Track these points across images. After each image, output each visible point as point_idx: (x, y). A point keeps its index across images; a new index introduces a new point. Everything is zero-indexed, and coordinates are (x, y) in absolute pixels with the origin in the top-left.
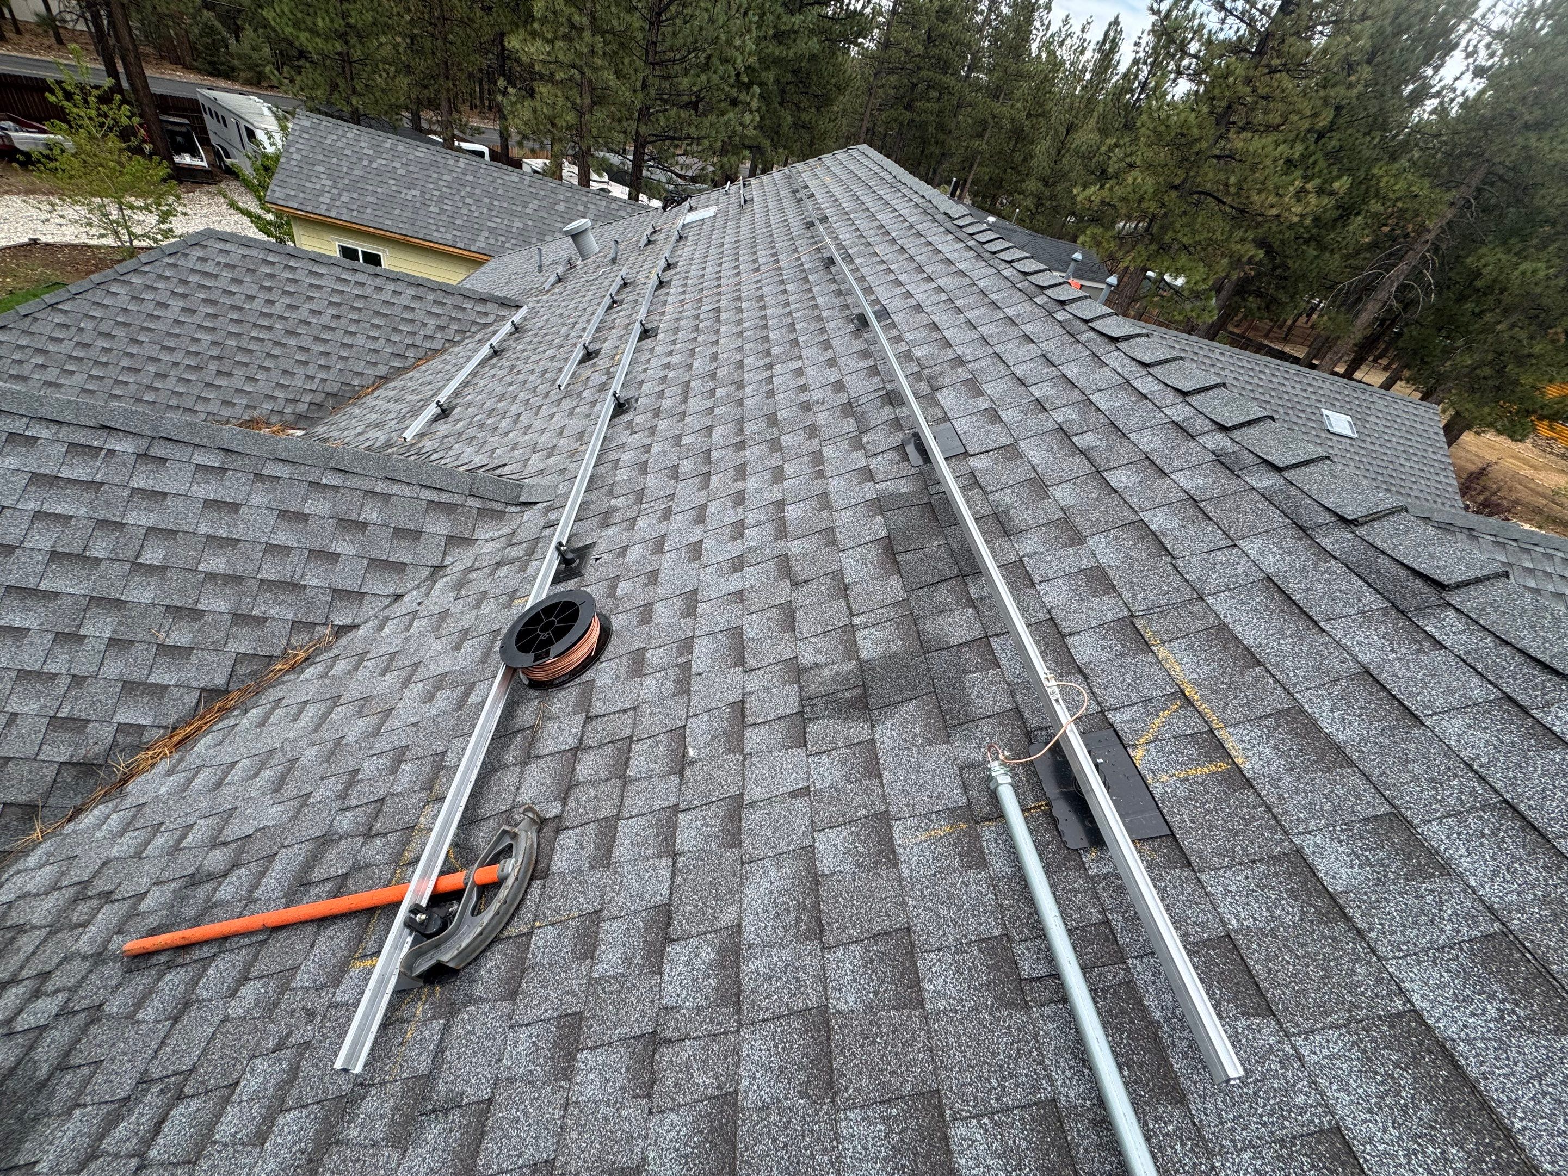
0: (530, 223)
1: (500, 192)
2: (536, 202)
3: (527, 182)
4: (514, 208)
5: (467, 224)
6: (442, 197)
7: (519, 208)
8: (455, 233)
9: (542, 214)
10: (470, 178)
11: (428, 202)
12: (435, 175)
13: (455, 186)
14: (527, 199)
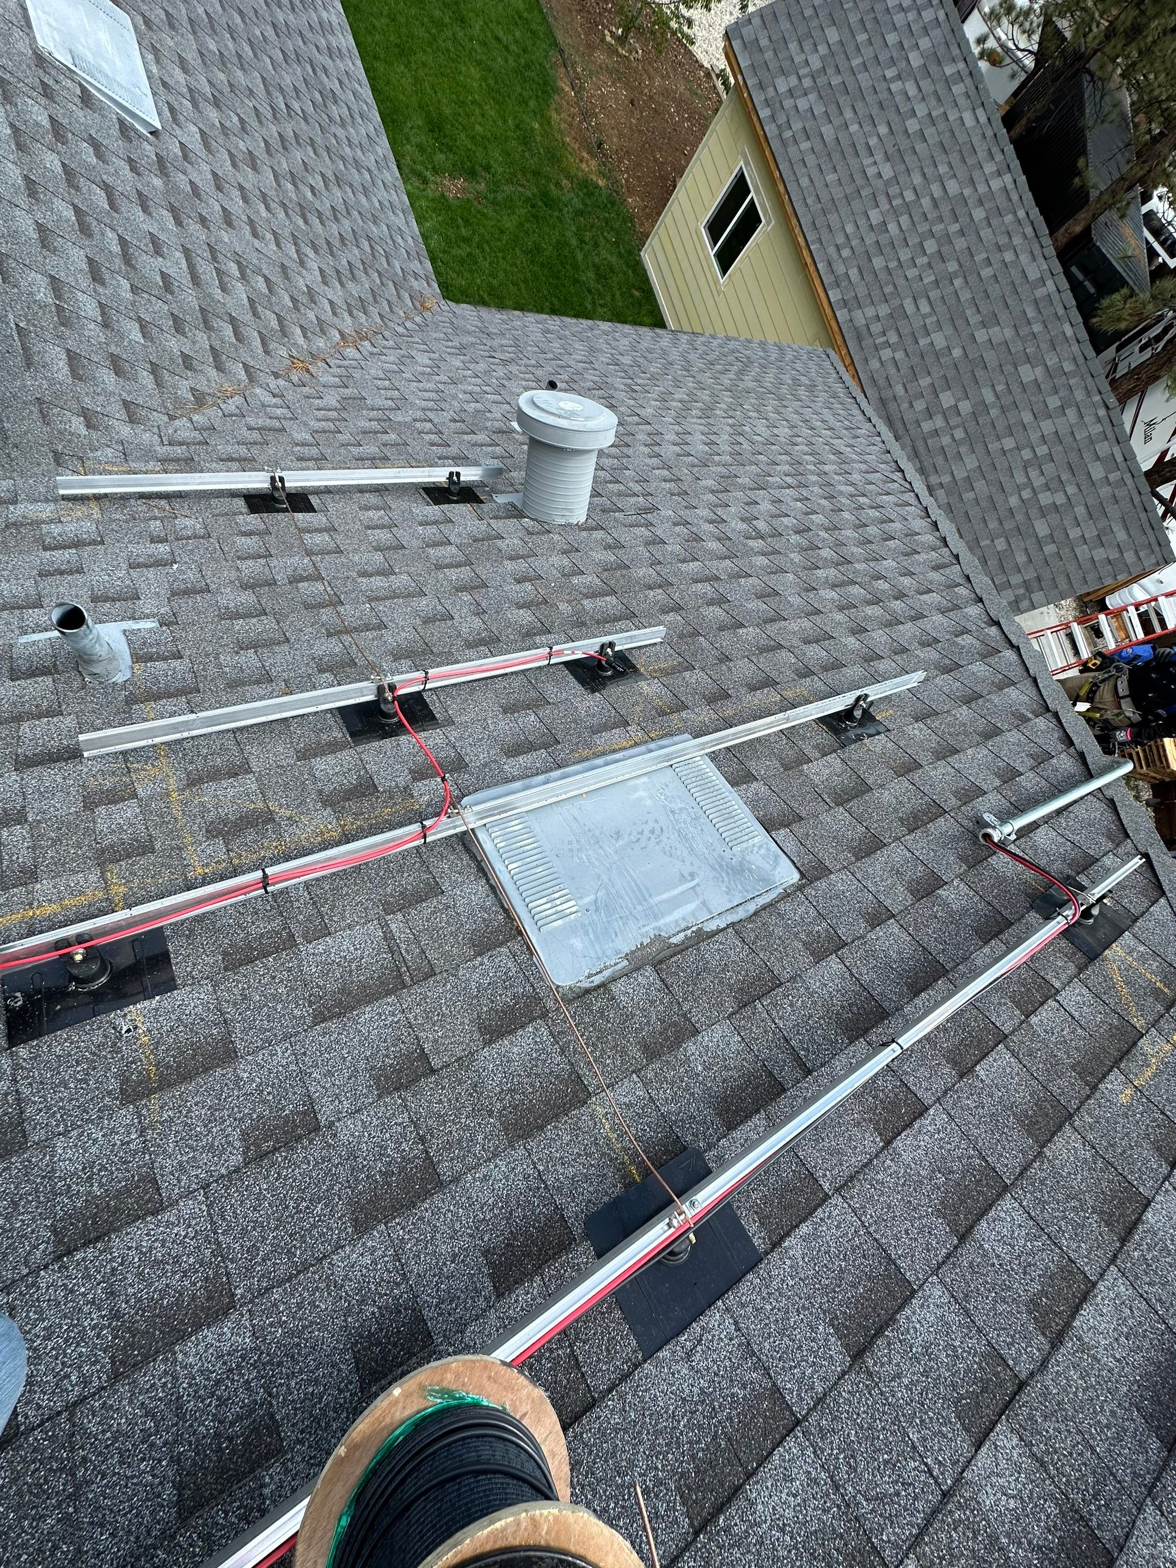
4: (969, 313)
6: (906, 208)
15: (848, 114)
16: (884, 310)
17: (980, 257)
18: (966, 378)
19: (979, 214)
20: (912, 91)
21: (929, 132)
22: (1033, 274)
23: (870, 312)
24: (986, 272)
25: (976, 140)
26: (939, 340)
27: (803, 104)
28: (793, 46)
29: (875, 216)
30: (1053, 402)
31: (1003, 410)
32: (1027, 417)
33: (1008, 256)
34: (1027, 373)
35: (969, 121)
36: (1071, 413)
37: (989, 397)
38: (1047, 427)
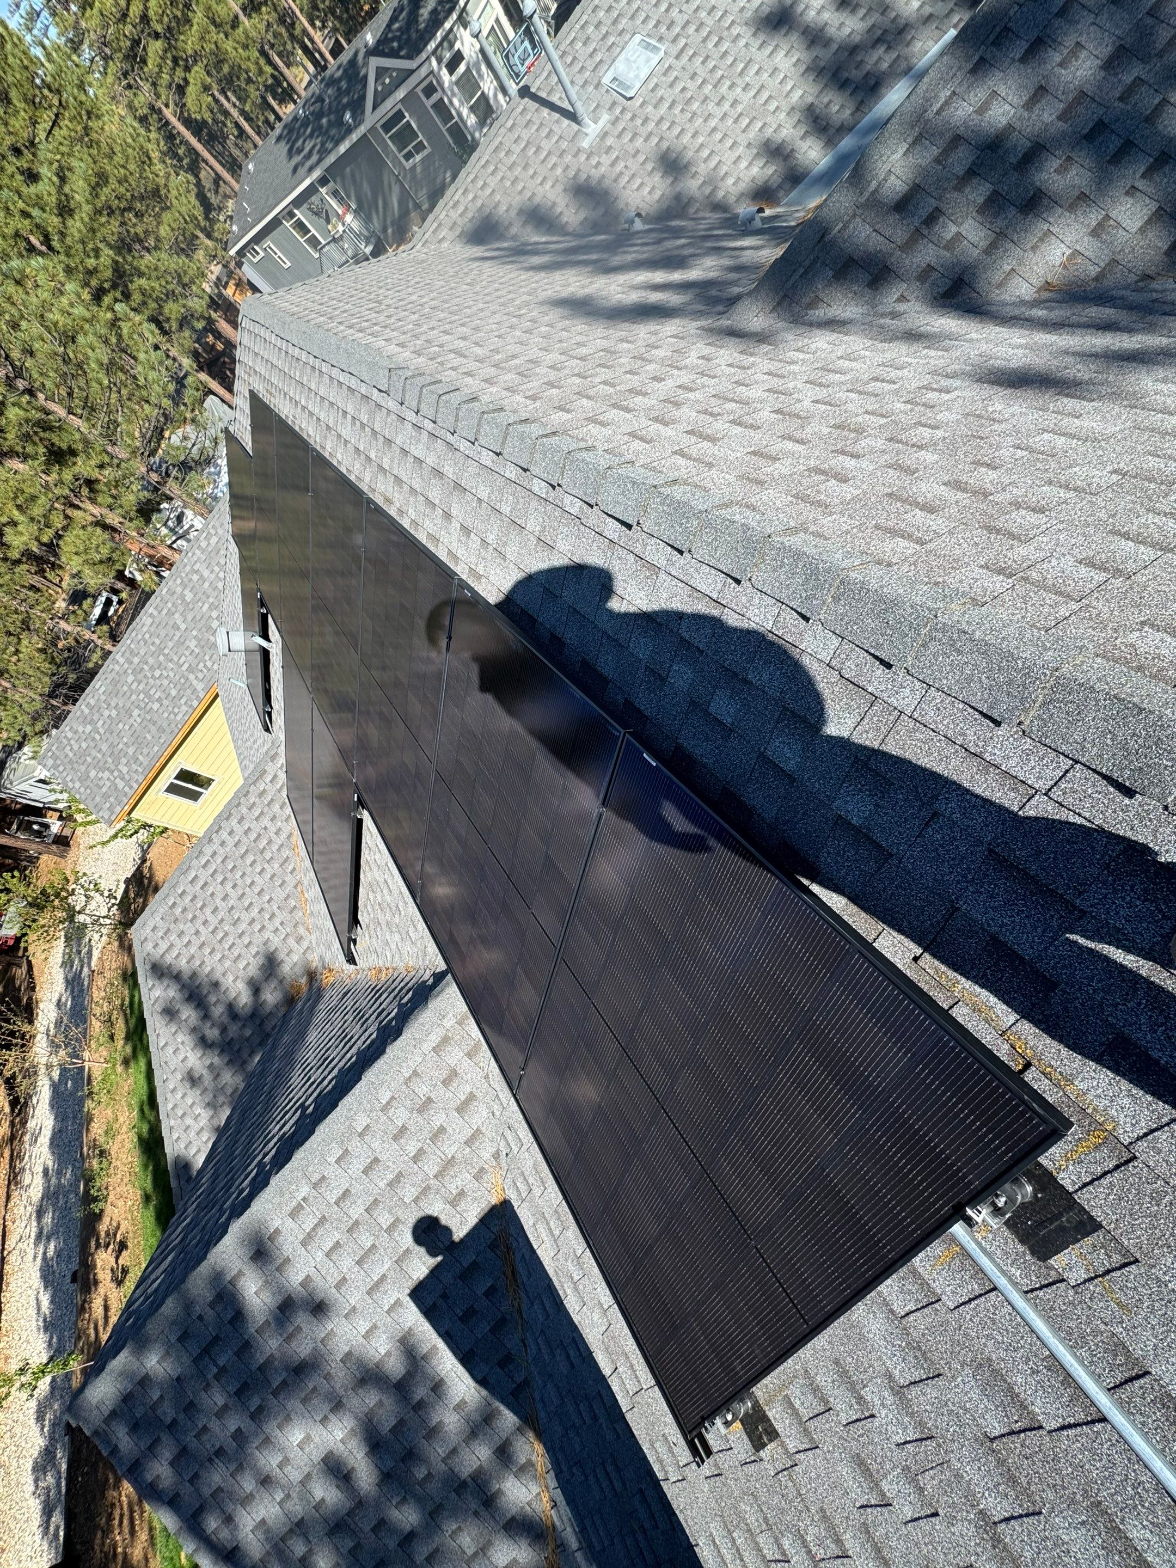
2: (177, 616)
7: (178, 634)
8: (183, 701)
9: (190, 617)
11: (148, 707)
12: (125, 688)
13: (140, 676)
14: (171, 623)
16: (192, 677)
17: (153, 649)
18: (203, 622)
19: (136, 660)
20: (101, 722)
21: (113, 704)
22: (150, 620)
23: (195, 682)
24: (157, 642)
25: (108, 681)
26: (192, 644)
27: (125, 770)
28: (104, 790)
29: (156, 706)
30: (195, 577)
31: (208, 597)
32: (206, 585)
33: (147, 636)
34: (189, 596)
35: (103, 689)
36: (196, 568)
37: (206, 606)
38: (206, 573)
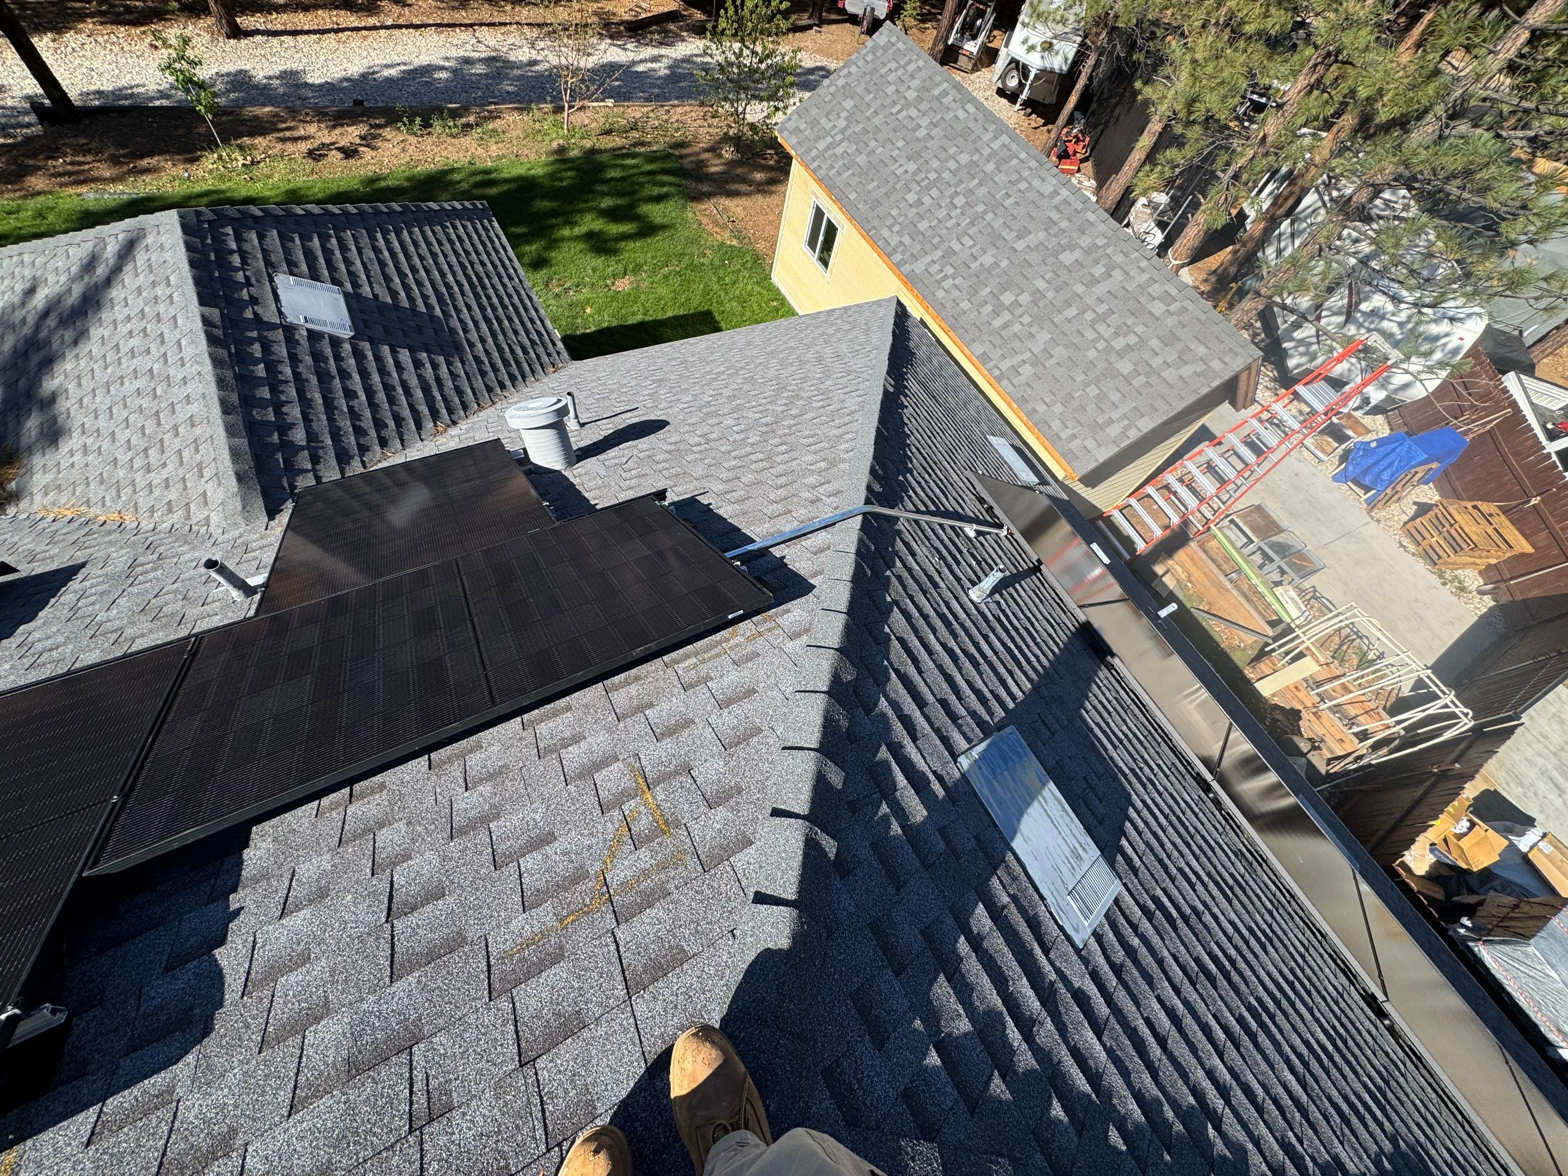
0: (1004, 263)
1: (1008, 202)
2: (1042, 236)
3: (1056, 201)
4: (1004, 234)
5: (929, 233)
6: (932, 184)
7: (1009, 236)
8: (906, 239)
9: (1033, 257)
10: (990, 168)
11: (914, 186)
12: (952, 150)
13: (963, 174)
14: (1032, 226)
15: (873, 144)
16: (938, 254)
17: (1000, 195)
18: (1018, 278)
20: (914, 114)
21: (934, 132)
23: (928, 258)
26: (987, 259)
28: (823, 121)
30: (1099, 270)
31: (1057, 290)
34: (1068, 258)
35: (961, 114)
36: (1117, 273)
37: (1041, 284)
38: (1100, 290)
